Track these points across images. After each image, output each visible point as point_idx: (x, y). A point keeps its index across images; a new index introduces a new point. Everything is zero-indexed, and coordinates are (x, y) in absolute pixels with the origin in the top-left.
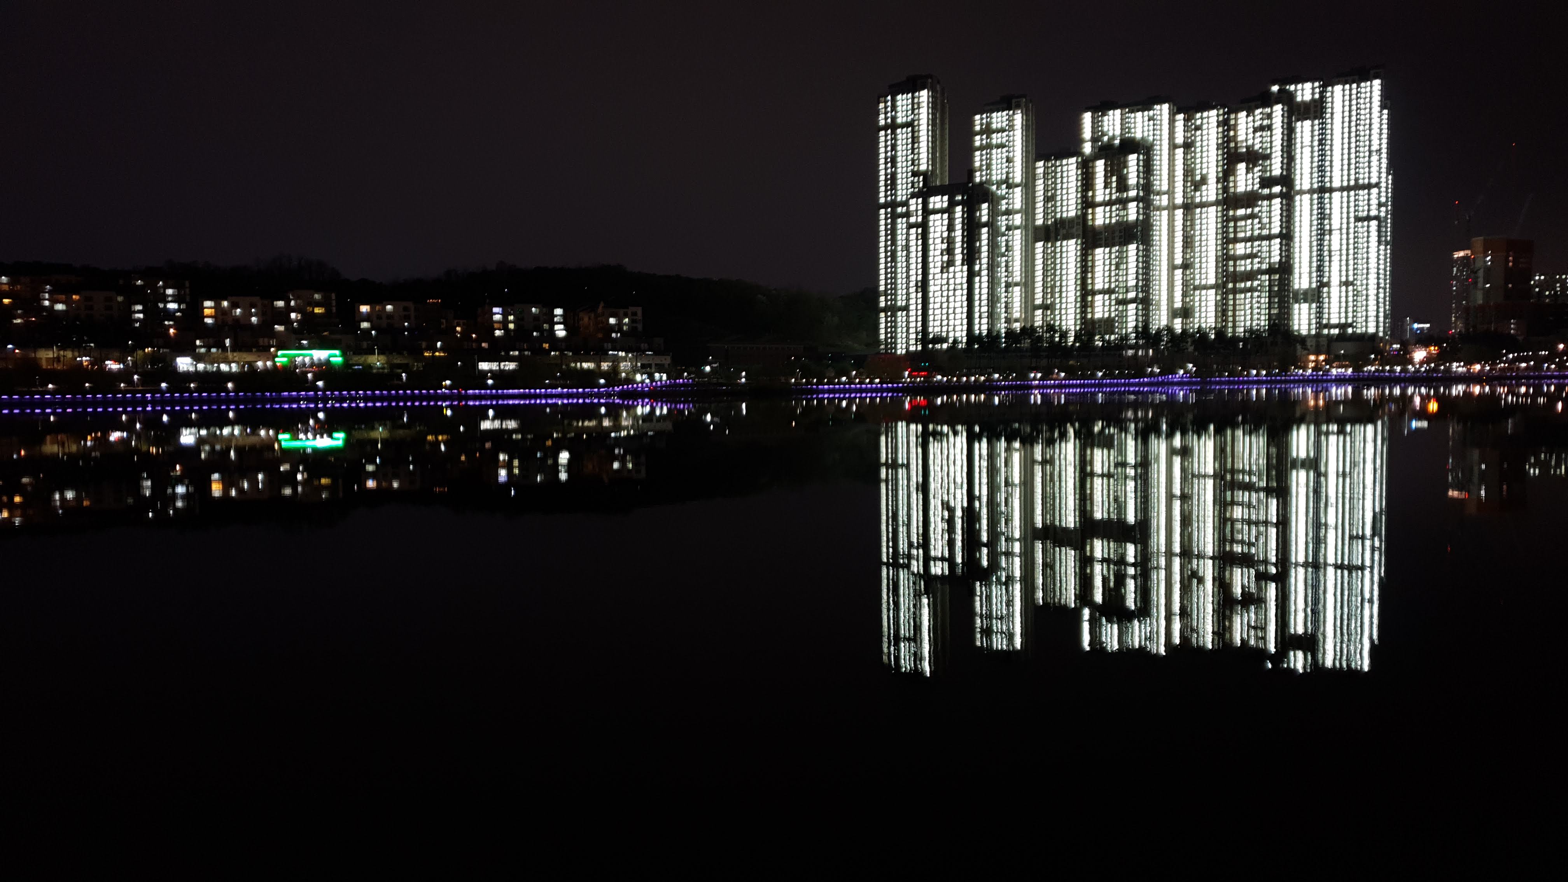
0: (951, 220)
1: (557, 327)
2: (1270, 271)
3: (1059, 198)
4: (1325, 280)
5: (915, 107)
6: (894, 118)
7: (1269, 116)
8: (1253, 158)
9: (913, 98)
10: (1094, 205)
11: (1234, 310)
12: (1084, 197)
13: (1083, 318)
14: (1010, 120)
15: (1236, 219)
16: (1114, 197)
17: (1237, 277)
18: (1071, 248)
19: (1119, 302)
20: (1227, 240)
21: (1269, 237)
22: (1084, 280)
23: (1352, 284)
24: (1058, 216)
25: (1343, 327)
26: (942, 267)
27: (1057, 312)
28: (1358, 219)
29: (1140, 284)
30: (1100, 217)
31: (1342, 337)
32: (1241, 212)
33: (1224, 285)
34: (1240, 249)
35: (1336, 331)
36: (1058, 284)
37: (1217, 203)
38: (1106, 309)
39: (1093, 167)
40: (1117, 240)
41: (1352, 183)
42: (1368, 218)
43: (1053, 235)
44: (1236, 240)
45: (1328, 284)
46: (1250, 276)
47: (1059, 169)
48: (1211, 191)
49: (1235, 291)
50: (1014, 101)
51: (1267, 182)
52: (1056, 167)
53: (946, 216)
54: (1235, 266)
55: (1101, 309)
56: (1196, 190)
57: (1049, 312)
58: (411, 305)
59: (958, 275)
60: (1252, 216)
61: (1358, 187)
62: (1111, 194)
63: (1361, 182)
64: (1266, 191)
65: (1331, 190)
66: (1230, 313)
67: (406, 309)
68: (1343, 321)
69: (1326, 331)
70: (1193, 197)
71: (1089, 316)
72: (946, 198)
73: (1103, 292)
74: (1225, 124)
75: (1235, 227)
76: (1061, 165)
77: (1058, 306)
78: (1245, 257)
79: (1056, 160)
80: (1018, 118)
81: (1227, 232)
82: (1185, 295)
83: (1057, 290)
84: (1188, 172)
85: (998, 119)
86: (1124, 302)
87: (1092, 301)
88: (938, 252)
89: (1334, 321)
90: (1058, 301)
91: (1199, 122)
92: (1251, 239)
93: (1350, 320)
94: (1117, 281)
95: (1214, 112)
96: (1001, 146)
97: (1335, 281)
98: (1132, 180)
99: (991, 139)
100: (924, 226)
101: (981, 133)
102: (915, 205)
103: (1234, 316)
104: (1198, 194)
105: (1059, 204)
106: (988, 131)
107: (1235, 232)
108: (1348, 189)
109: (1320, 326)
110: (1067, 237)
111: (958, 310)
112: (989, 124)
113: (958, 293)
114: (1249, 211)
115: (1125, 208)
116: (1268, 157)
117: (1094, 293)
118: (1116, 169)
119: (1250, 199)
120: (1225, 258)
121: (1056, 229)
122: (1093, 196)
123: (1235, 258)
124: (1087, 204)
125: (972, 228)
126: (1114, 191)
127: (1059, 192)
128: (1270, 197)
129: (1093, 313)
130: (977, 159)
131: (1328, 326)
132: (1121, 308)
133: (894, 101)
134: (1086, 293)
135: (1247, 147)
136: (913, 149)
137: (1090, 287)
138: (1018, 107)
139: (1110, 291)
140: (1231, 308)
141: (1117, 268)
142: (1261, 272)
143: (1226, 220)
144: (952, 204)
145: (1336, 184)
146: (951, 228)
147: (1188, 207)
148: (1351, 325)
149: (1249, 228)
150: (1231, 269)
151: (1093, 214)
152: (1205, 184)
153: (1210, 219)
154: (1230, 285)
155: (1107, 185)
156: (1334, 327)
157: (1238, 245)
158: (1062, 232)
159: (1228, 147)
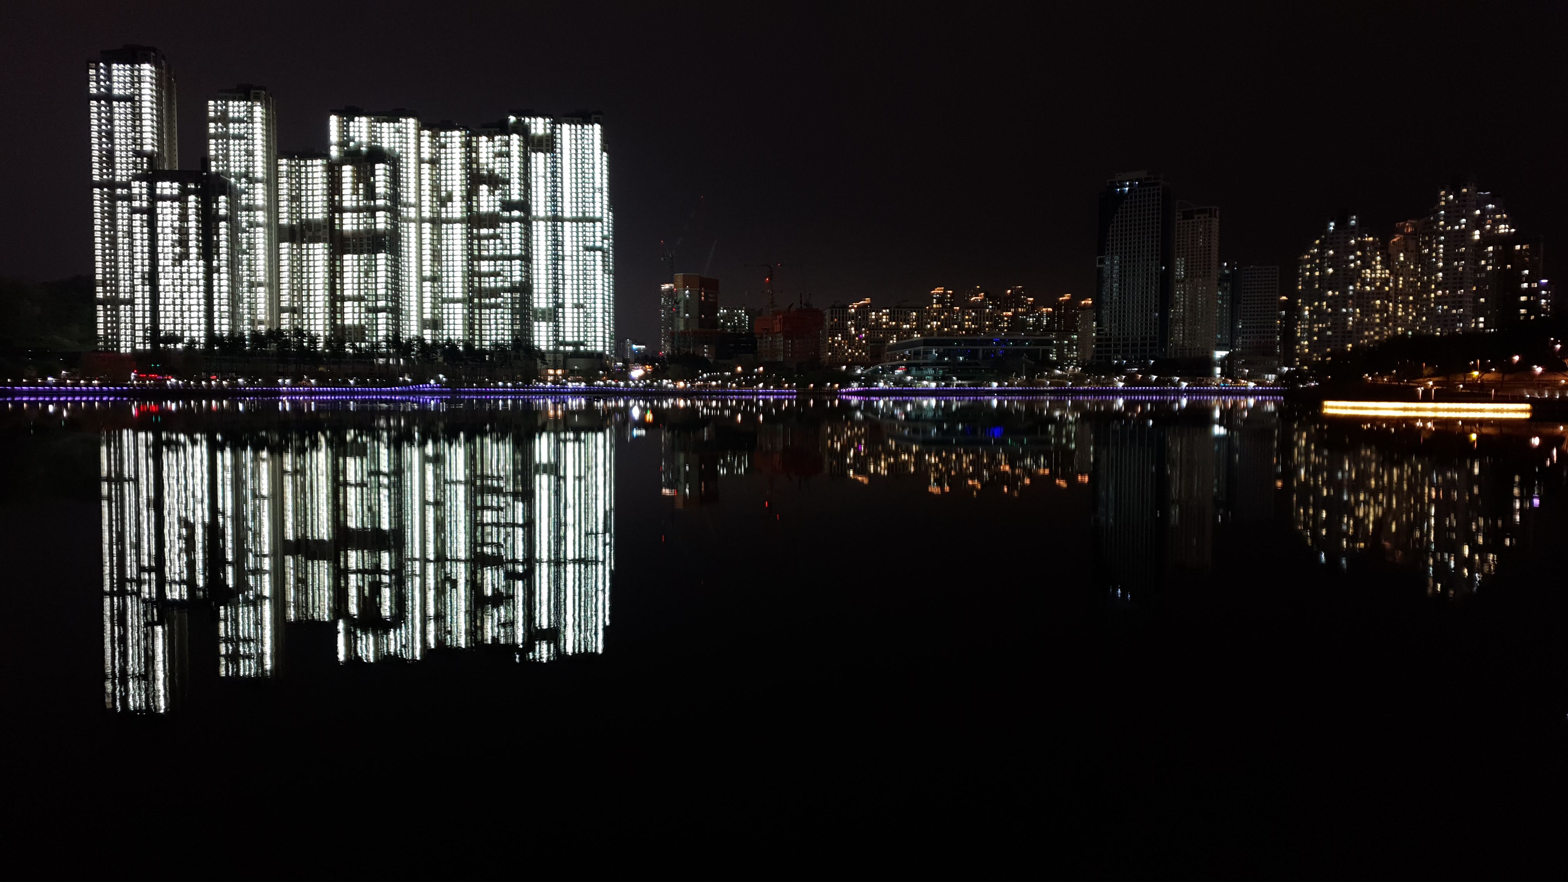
0: (183, 210)
2: (512, 289)
3: (304, 199)
4: (560, 301)
5: (136, 80)
6: (108, 89)
7: (508, 144)
8: (495, 181)
9: (131, 70)
10: (342, 210)
11: (480, 325)
12: (331, 200)
13: (333, 324)
14: (251, 112)
15: (480, 238)
16: (361, 204)
17: (482, 293)
19: (369, 310)
20: (473, 257)
21: (511, 258)
22: (332, 285)
23: (583, 307)
24: (304, 217)
25: (576, 344)
26: (174, 260)
27: (305, 316)
28: (587, 249)
29: (390, 293)
30: (349, 223)
31: (576, 354)
32: (484, 231)
33: (471, 300)
34: (485, 266)
35: (570, 349)
36: (305, 287)
37: (461, 221)
38: (356, 316)
39: (340, 172)
40: (365, 247)
41: (581, 216)
42: (594, 249)
43: (298, 236)
44: (481, 258)
45: (562, 306)
46: (495, 292)
47: (303, 169)
48: (456, 209)
49: (481, 306)
50: (252, 92)
51: (508, 206)
52: (300, 166)
53: (177, 204)
54: (480, 282)
55: (351, 315)
56: (441, 206)
57: (296, 316)
59: (193, 270)
60: (495, 237)
61: (585, 219)
62: (358, 201)
63: (587, 216)
64: (506, 214)
65: (562, 220)
66: (477, 327)
68: (576, 339)
69: (562, 348)
70: (440, 213)
71: (339, 322)
72: (176, 185)
73: (353, 299)
74: (469, 147)
75: (479, 245)
76: (306, 166)
77: (305, 310)
78: (489, 275)
79: (300, 159)
80: (259, 111)
81: (472, 249)
82: (434, 307)
83: (304, 293)
84: (436, 188)
85: (236, 108)
86: (376, 310)
87: (342, 308)
88: (169, 243)
89: (569, 339)
90: (305, 304)
91: (443, 140)
92: (494, 258)
93: (582, 339)
94: (366, 288)
95: (457, 133)
96: (240, 137)
97: (568, 303)
98: (380, 190)
99: (228, 128)
100: (150, 212)
101: (214, 120)
102: (139, 188)
103: (480, 330)
104: (444, 210)
105: (304, 205)
106: (224, 119)
107: (479, 250)
108: (577, 220)
109: (558, 343)
110: (314, 240)
111: (195, 308)
112: (224, 113)
113: (195, 289)
114: (491, 231)
115: (374, 217)
116: (508, 182)
117: (343, 299)
118: (364, 177)
119: (492, 220)
120: (471, 274)
121: (302, 230)
122: (341, 201)
123: (480, 275)
124: (335, 208)
125: (208, 220)
126: (361, 198)
127: (303, 193)
128: (510, 220)
129: (343, 319)
130: (212, 147)
131: (564, 343)
132: (370, 316)
133: (108, 70)
134: (336, 299)
135: (488, 170)
136: (134, 127)
137: (338, 293)
138: (257, 98)
139: (360, 299)
140: (477, 322)
141: (367, 276)
142: (505, 290)
143: (471, 238)
144: (184, 192)
145: (567, 215)
146: (183, 218)
147: (436, 222)
148: (582, 344)
149: (492, 247)
150: (477, 285)
151: (341, 219)
152: (451, 201)
153: (456, 235)
154: (476, 300)
155: (355, 191)
156: (569, 344)
157: (482, 263)
158: (308, 234)
159: (471, 169)
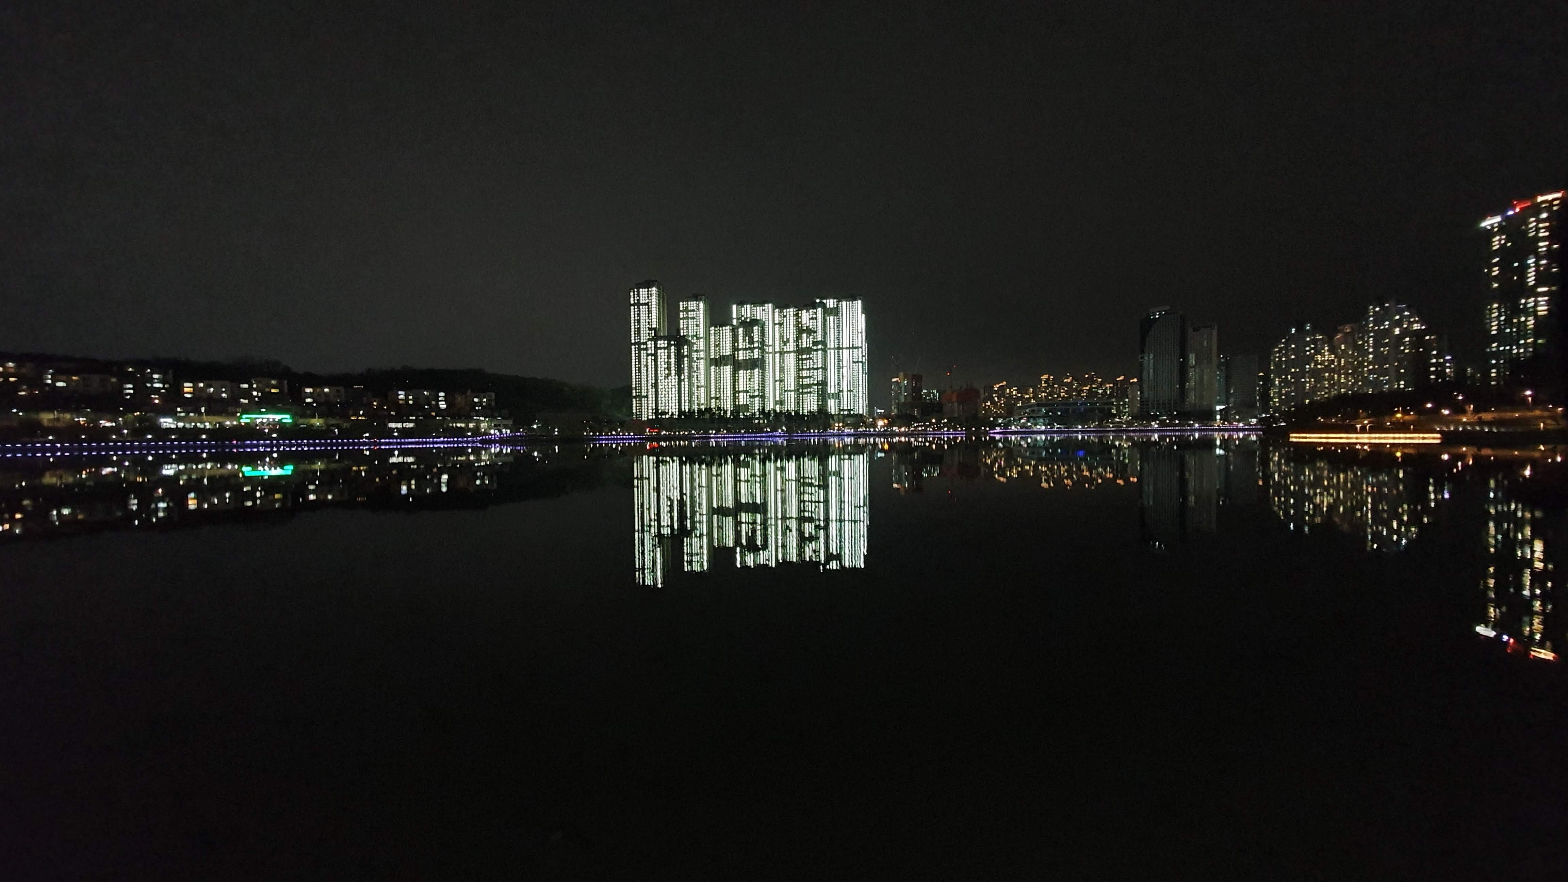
0: (669, 353)
1: (440, 403)
2: (817, 384)
3: (721, 345)
4: (841, 389)
5: (649, 295)
6: (638, 300)
7: (816, 313)
8: (810, 332)
9: (648, 291)
10: (738, 350)
11: (803, 402)
12: (734, 346)
13: (735, 404)
14: (698, 306)
15: (802, 360)
16: (747, 347)
17: (803, 386)
18: (727, 370)
19: (751, 397)
20: (799, 369)
21: (817, 369)
22: (734, 386)
23: (852, 391)
24: (722, 354)
25: (849, 410)
26: (665, 377)
27: (722, 401)
28: (854, 362)
29: (760, 388)
30: (741, 355)
31: (849, 415)
32: (804, 357)
33: (798, 390)
34: (805, 373)
35: (846, 413)
36: (722, 387)
37: (794, 352)
38: (745, 400)
39: (738, 332)
40: (749, 367)
41: (851, 346)
42: (858, 362)
43: (719, 363)
44: (803, 369)
45: (842, 391)
46: (809, 386)
47: (721, 332)
48: (791, 346)
49: (803, 393)
50: (699, 297)
51: (816, 343)
52: (720, 330)
53: (666, 351)
54: (802, 382)
55: (742, 399)
56: (784, 345)
57: (718, 401)
58: (342, 389)
59: (673, 381)
60: (810, 359)
61: (853, 348)
62: (746, 345)
63: (854, 346)
64: (815, 348)
65: (842, 348)
66: (801, 404)
67: (338, 391)
68: (849, 408)
69: (842, 413)
70: (783, 349)
71: (737, 403)
72: (666, 342)
73: (743, 392)
74: (797, 315)
75: (802, 363)
76: (723, 330)
77: (722, 398)
78: (806, 377)
79: (720, 327)
80: (701, 304)
81: (799, 366)
82: (780, 394)
83: (722, 390)
84: (781, 337)
85: (692, 305)
86: (754, 397)
87: (738, 396)
88: (663, 369)
89: (845, 408)
90: (722, 395)
91: (785, 314)
92: (809, 369)
93: (852, 408)
94: (749, 386)
95: (792, 310)
96: (693, 318)
97: (845, 390)
98: (756, 339)
99: (688, 314)
100: (655, 355)
101: (683, 311)
102: (651, 344)
103: (803, 405)
104: (785, 347)
105: (722, 348)
106: (686, 310)
107: (802, 366)
108: (849, 348)
109: (840, 410)
110: (726, 365)
111: (674, 398)
112: (687, 307)
113: (674, 390)
114: (808, 356)
115: (753, 352)
116: (815, 332)
117: (739, 392)
118: (748, 333)
119: (808, 350)
120: (799, 377)
121: (721, 360)
122: (738, 346)
123: (803, 378)
124: (735, 349)
125: (680, 357)
126: (747, 343)
127: (721, 343)
128: (817, 350)
129: (739, 402)
130: (681, 324)
131: (843, 410)
132: (752, 400)
133: (638, 292)
134: (735, 392)
135: (807, 327)
136: (648, 317)
137: (737, 389)
138: (701, 300)
139: (747, 392)
140: (801, 401)
141: (750, 379)
142: (813, 384)
143: (798, 360)
144: (669, 345)
145: (845, 346)
146: (669, 357)
147: (782, 353)
148: (852, 410)
149: (808, 364)
150: (801, 383)
151: (738, 354)
152: (789, 342)
153: (791, 359)
154: (801, 391)
155: (744, 340)
156: (845, 410)
157: (803, 372)
158: (723, 362)
159: (798, 326)
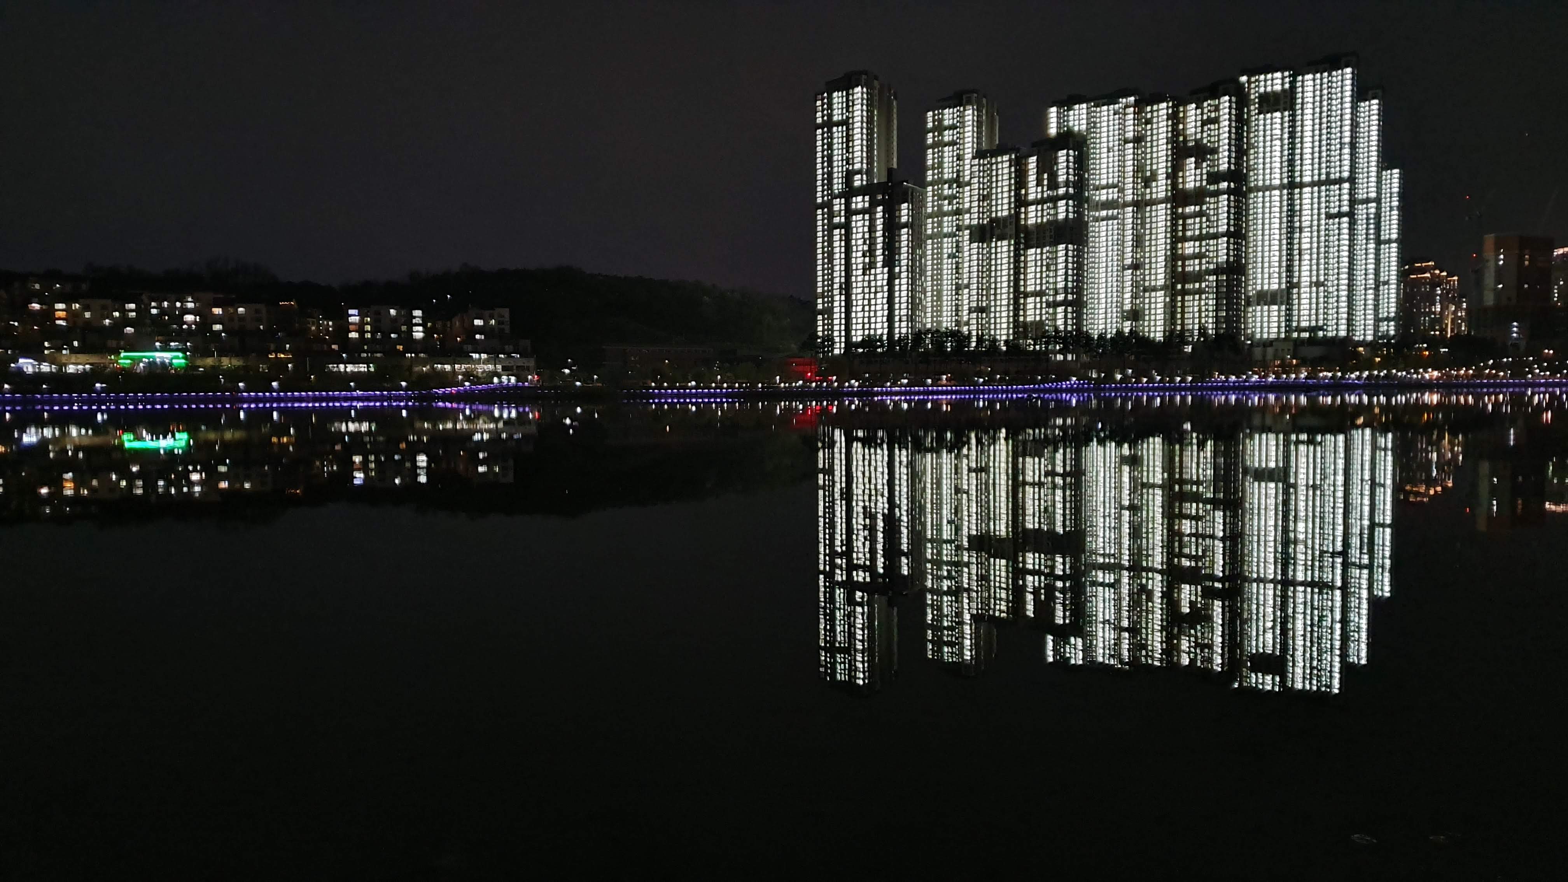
0: (872, 221)
1: (415, 328)
2: (1216, 272)
3: (994, 197)
4: (1295, 280)
5: (849, 106)
6: (830, 116)
7: (1217, 109)
8: (1202, 152)
9: (848, 95)
10: (1028, 204)
11: (1183, 313)
12: (1017, 195)
13: (1016, 321)
14: (962, 116)
15: (1185, 217)
16: (1045, 195)
17: (1186, 278)
18: (1003, 249)
19: (1049, 305)
20: (1176, 238)
21: (1216, 236)
22: (1017, 281)
23: (1323, 285)
24: (994, 215)
25: (1313, 330)
26: (864, 269)
27: (992, 315)
28: (1329, 216)
29: (1070, 285)
30: (1033, 216)
31: (1313, 341)
32: (1190, 209)
33: (1173, 286)
34: (1189, 248)
35: (1306, 335)
36: (993, 286)
37: (1165, 200)
38: (1038, 312)
39: (1026, 164)
40: (1048, 239)
41: (1323, 177)
42: (1340, 215)
43: (988, 236)
44: (1185, 239)
45: (1298, 285)
46: (1199, 277)
47: (994, 167)
48: (1161, 188)
49: (1184, 293)
50: (964, 97)
51: (1214, 178)
52: (992, 164)
53: (867, 217)
54: (1183, 266)
55: (1032, 311)
56: (1146, 187)
57: (984, 315)
58: (262, 307)
59: (879, 277)
60: (1201, 214)
61: (1329, 182)
62: (1042, 192)
63: (1332, 176)
64: (1212, 188)
65: (1302, 185)
66: (1179, 316)
67: (257, 311)
68: (1313, 323)
69: (1295, 335)
70: (1143, 194)
71: (1021, 319)
72: (867, 198)
73: (1035, 294)
74: (1175, 118)
75: (1184, 225)
76: (997, 163)
77: (993, 309)
78: (1194, 256)
79: (991, 157)
80: (969, 114)
81: (1176, 231)
82: (1134, 297)
83: (992, 292)
84: (1139, 169)
85: (949, 116)
86: (1055, 305)
87: (1025, 304)
88: (860, 254)
89: (1304, 324)
90: (993, 303)
91: (1149, 116)
92: (1200, 238)
93: (1321, 323)
94: (1047, 282)
95: (1164, 105)
96: (953, 143)
97: (1305, 280)
98: (1062, 179)
99: (943, 136)
100: (847, 227)
101: (932, 130)
102: (838, 205)
103: (1183, 318)
104: (1148, 191)
105: (994, 203)
106: (940, 128)
107: (1184, 230)
108: (1319, 183)
109: (1289, 329)
110: (1001, 238)
111: (879, 314)
112: (941, 121)
113: (879, 295)
114: (1198, 208)
115: (1055, 207)
116: (1215, 151)
117: (1026, 295)
118: (1047, 167)
119: (1198, 196)
120: (1174, 258)
121: (992, 228)
122: (1027, 194)
123: (1184, 258)
124: (1021, 202)
125: (892, 227)
126: (1045, 188)
127: (994, 191)
128: (1217, 194)
129: (1025, 316)
130: (930, 157)
131: (1299, 330)
132: (1051, 311)
133: (830, 98)
134: (1018, 295)
135: (1196, 140)
136: (848, 147)
137: (1022, 289)
138: (969, 102)
139: (1040, 294)
140: (1179, 310)
141: (1048, 270)
142: (1209, 272)
143: (1175, 218)
144: (873, 204)
145: (1307, 179)
146: (872, 229)
147: (1140, 205)
148: (1321, 328)
149: (1197, 226)
150: (1180, 269)
151: (1026, 213)
152: (1156, 180)
153: (1161, 215)
154: (1179, 287)
155: (1039, 183)
156: (1304, 330)
157: (1187, 245)
158: (997, 232)
159: (1177, 142)
